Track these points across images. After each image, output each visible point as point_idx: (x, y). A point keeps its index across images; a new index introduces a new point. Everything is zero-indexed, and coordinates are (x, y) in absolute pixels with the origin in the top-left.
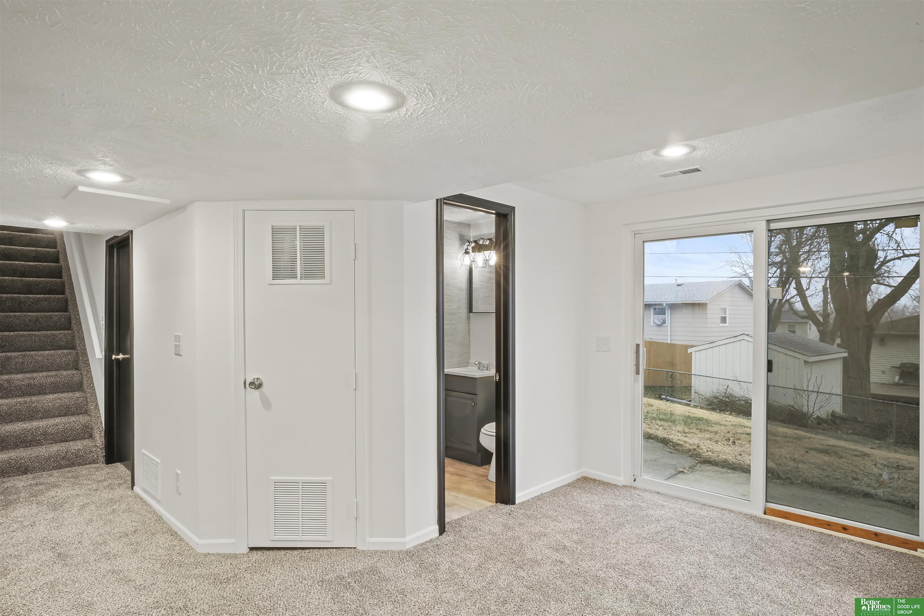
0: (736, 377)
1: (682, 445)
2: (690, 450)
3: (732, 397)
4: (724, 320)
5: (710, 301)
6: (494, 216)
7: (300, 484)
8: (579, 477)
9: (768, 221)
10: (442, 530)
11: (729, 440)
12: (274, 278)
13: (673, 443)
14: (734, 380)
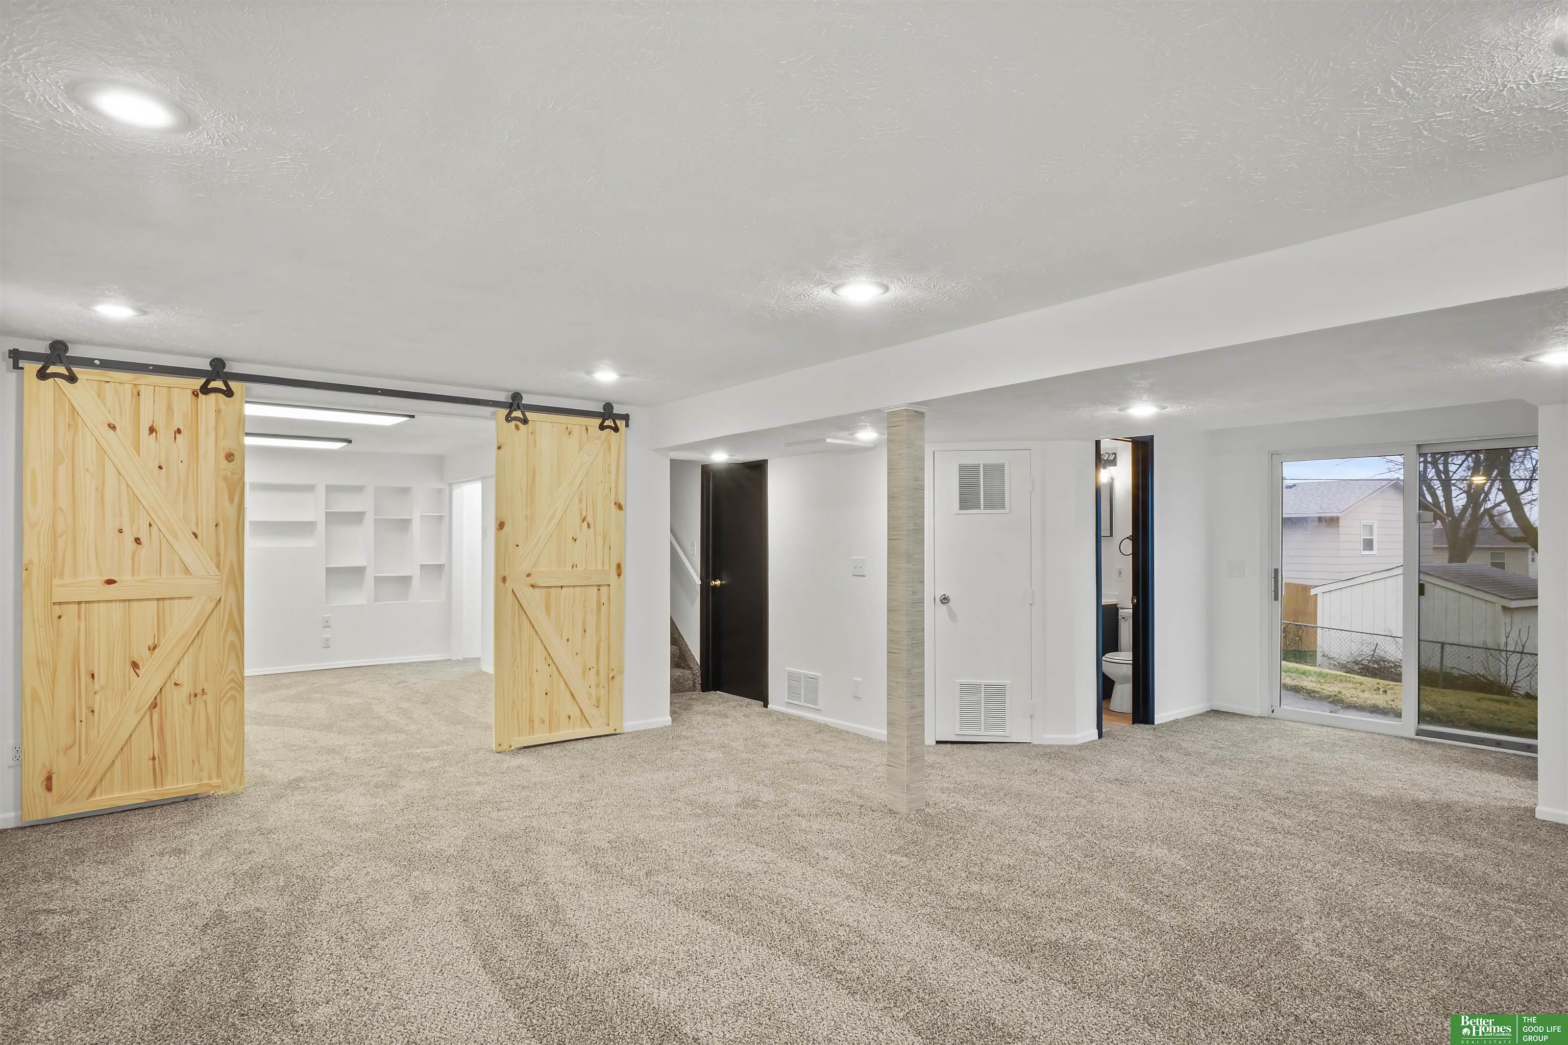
0: (1389, 630)
1: (1318, 692)
2: (1329, 697)
3: (1384, 661)
4: (1369, 544)
5: (1343, 513)
6: (1131, 443)
7: (983, 686)
8: (1209, 710)
9: (1419, 446)
10: (1100, 735)
11: (1379, 689)
12: (961, 508)
13: (1307, 690)
14: (1386, 636)
